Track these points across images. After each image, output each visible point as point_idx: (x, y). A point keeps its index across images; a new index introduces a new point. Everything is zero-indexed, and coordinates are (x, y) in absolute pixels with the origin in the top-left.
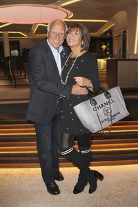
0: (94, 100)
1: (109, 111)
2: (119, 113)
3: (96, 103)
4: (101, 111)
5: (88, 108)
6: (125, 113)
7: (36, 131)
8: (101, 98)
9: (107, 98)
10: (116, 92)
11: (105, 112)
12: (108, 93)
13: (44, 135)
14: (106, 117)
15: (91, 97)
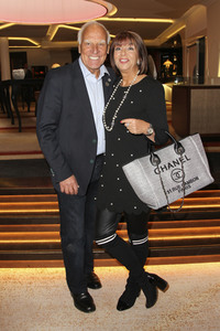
0: (156, 156)
1: (181, 174)
2: (197, 178)
3: (159, 162)
4: (167, 174)
5: (146, 168)
6: (206, 178)
7: (60, 207)
8: (168, 154)
9: (178, 153)
10: (193, 144)
11: (174, 177)
12: (180, 145)
13: (73, 213)
14: (175, 185)
15: (152, 151)
